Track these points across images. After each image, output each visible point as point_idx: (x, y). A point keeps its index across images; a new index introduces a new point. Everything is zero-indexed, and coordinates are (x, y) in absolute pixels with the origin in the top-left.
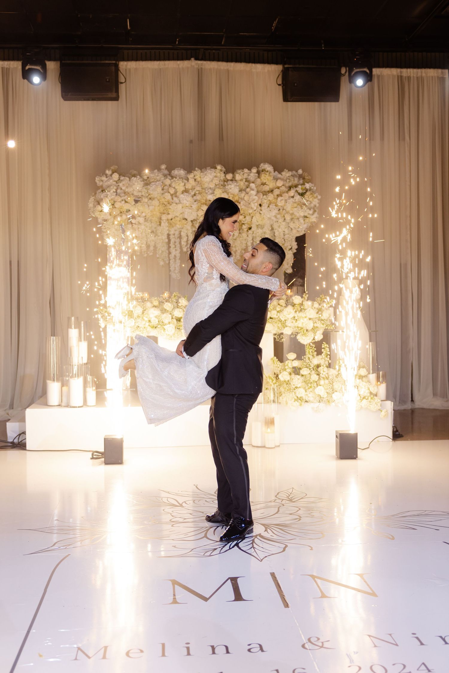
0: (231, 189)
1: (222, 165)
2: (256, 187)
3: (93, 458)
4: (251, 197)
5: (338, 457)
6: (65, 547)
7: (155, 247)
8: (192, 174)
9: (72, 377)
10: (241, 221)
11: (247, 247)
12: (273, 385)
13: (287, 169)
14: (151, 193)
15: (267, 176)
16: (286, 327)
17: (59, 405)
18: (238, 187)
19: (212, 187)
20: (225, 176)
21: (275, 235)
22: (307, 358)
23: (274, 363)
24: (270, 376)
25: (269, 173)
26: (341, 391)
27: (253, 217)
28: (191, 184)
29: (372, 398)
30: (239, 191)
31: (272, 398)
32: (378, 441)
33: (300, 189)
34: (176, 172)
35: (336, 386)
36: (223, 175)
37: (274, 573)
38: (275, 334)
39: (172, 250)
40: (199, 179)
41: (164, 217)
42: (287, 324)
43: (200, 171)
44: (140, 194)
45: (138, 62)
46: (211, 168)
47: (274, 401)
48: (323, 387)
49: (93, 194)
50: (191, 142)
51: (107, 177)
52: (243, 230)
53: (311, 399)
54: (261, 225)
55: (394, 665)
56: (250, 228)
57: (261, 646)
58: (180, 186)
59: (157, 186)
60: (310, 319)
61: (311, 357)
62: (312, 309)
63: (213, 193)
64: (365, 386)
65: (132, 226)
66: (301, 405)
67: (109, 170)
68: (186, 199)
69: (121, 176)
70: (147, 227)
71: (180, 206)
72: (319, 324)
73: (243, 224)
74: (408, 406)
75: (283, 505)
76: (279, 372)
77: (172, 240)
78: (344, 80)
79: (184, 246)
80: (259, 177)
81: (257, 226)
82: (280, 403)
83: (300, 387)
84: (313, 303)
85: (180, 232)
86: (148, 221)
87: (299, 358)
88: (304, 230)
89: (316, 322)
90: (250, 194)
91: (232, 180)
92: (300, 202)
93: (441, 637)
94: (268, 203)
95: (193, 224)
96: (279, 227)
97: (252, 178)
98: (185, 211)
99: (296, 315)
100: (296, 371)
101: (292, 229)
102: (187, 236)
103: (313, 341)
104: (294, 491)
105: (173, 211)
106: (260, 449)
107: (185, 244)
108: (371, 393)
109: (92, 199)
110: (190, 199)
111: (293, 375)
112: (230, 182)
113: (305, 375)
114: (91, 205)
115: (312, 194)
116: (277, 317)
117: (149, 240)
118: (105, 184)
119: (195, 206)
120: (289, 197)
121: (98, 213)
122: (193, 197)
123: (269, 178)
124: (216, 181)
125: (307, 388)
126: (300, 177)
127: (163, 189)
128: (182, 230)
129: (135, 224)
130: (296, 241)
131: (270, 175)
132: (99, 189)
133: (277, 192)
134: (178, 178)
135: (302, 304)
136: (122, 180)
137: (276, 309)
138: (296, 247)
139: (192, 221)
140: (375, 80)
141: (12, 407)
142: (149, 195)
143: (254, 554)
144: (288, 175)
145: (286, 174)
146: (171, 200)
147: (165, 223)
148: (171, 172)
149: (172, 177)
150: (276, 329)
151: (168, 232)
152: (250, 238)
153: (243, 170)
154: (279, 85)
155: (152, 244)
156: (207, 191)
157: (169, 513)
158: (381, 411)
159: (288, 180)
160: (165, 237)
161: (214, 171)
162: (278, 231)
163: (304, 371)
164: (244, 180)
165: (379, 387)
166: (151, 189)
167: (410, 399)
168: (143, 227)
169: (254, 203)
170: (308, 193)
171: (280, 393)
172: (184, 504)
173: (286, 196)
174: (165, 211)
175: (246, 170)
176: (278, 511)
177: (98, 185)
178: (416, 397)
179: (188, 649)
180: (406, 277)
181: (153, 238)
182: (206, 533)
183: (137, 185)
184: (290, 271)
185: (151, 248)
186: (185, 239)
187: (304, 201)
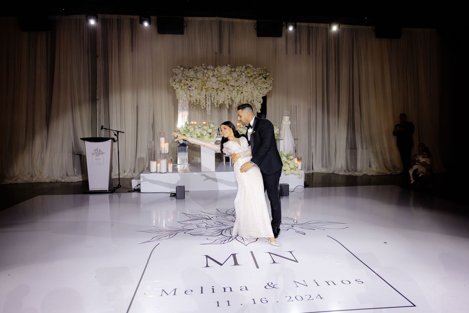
0: (234, 75)
1: (230, 64)
2: (245, 74)
3: (170, 196)
4: (242, 79)
7: (200, 100)
8: (216, 68)
9: (161, 159)
11: (241, 101)
13: (258, 67)
14: (198, 76)
17: (156, 172)
18: (237, 74)
19: (225, 74)
21: (253, 96)
27: (243, 88)
28: (216, 72)
29: (295, 169)
30: (238, 76)
32: (298, 188)
33: (264, 76)
34: (209, 67)
36: (230, 69)
37: (252, 252)
39: (207, 102)
40: (219, 71)
41: (204, 87)
43: (220, 67)
44: (193, 77)
45: (192, 17)
46: (225, 65)
49: (172, 76)
50: (216, 53)
51: (178, 69)
52: (239, 93)
55: (306, 296)
56: (242, 93)
57: (246, 287)
58: (211, 73)
59: (200, 73)
63: (226, 77)
64: (292, 164)
67: (179, 66)
68: (214, 79)
70: (196, 91)
71: (211, 82)
73: (239, 91)
74: (311, 171)
77: (207, 98)
78: (284, 28)
79: (212, 100)
80: (246, 70)
81: (245, 91)
86: (197, 89)
88: (266, 93)
90: (242, 77)
91: (234, 71)
92: (264, 81)
93: (326, 282)
94: (250, 81)
96: (255, 92)
97: (243, 70)
98: (213, 85)
101: (261, 93)
105: (208, 84)
108: (295, 167)
112: (233, 72)
114: (171, 81)
115: (269, 78)
117: (197, 97)
118: (177, 72)
119: (217, 82)
121: (174, 85)
122: (216, 78)
124: (227, 71)
126: (265, 70)
127: (203, 75)
128: (212, 93)
129: (191, 90)
130: (262, 99)
131: (251, 69)
132: (175, 74)
133: (254, 77)
134: (210, 70)
136: (185, 70)
138: (263, 101)
139: (216, 89)
140: (298, 28)
141: (134, 172)
143: (243, 242)
144: (259, 69)
146: (207, 80)
147: (204, 90)
148: (207, 67)
149: (208, 69)
151: (205, 94)
152: (242, 96)
153: (239, 66)
154: (255, 29)
155: (198, 99)
156: (223, 76)
157: (205, 223)
158: (300, 175)
159: (259, 71)
160: (204, 96)
161: (226, 67)
162: (254, 94)
164: (240, 71)
165: (299, 164)
166: (198, 74)
167: (312, 168)
168: (194, 91)
169: (244, 82)
172: (212, 218)
173: (258, 78)
174: (204, 84)
175: (241, 67)
177: (174, 72)
178: (314, 168)
179: (213, 289)
182: (222, 232)
183: (191, 73)
184: (259, 112)
185: (198, 101)
186: (213, 97)
187: (266, 81)
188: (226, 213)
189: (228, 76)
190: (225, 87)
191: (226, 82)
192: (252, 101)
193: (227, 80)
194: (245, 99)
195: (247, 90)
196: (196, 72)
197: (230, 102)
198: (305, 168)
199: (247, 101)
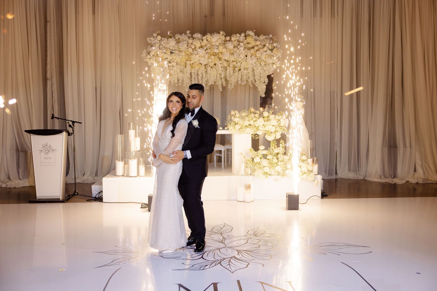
0: (228, 46)
1: (224, 31)
2: (244, 45)
3: (142, 207)
4: (240, 51)
5: (287, 209)
6: (118, 263)
7: (183, 80)
8: (205, 36)
9: (130, 159)
10: (234, 66)
11: (238, 81)
12: (250, 165)
13: (263, 34)
14: (180, 48)
15: (251, 39)
16: (259, 130)
17: (123, 176)
18: (233, 45)
19: (217, 44)
20: (225, 38)
21: (255, 74)
22: (271, 149)
23: (251, 152)
24: (249, 159)
25: (252, 37)
26: (291, 169)
27: (241, 63)
28: (204, 43)
29: (309, 173)
30: (234, 47)
31: (250, 173)
32: (313, 199)
33: (270, 47)
34: (195, 35)
35: (289, 166)
36: (224, 37)
37: (239, 280)
38: (252, 135)
40: (209, 40)
41: (188, 63)
42: (259, 128)
43: (210, 35)
44: (174, 48)
46: (217, 33)
47: (251, 174)
48: (280, 166)
49: (146, 48)
50: (206, 17)
51: (154, 38)
52: (236, 71)
53: (273, 173)
54: (247, 68)
56: (240, 70)
58: (198, 44)
59: (184, 44)
60: (273, 126)
61: (273, 148)
62: (274, 120)
63: (218, 48)
64: (305, 166)
65: (169, 67)
66: (267, 177)
67: (155, 34)
68: (201, 52)
69: (162, 37)
70: (178, 68)
71: (198, 56)
72: (278, 129)
73: (236, 67)
74: (334, 177)
75: (251, 238)
76: (254, 157)
77: (193, 77)
79: (200, 80)
80: (246, 39)
81: (244, 68)
82: (254, 175)
83: (266, 166)
84: (275, 116)
85: (198, 71)
86: (179, 65)
87: (266, 149)
88: (272, 71)
89: (276, 128)
90: (240, 49)
91: (229, 41)
92: (270, 55)
94: (251, 55)
95: (206, 67)
96: (257, 69)
97: (241, 40)
98: (201, 59)
99: (265, 124)
100: (265, 156)
101: (265, 71)
102: (202, 74)
103: (275, 139)
104: (258, 229)
105: (193, 59)
106: (242, 203)
107: (201, 79)
108: (309, 170)
109: (145, 51)
110: (203, 51)
111: (263, 159)
112: (228, 42)
113: (270, 159)
114: (144, 55)
115: (277, 50)
116: (254, 124)
117: (179, 76)
118: (153, 42)
119: (207, 56)
120: (264, 51)
121: (148, 60)
122: (205, 51)
123: (252, 39)
124: (220, 41)
125: (270, 167)
126: (271, 39)
127: (187, 46)
128: (199, 71)
129: (171, 66)
130: (267, 78)
131: (252, 38)
132: (149, 45)
133: (256, 48)
134: (197, 39)
135: (268, 117)
136: (163, 40)
137: (253, 120)
138: (268, 81)
139: (205, 65)
141: (96, 175)
142: (179, 49)
143: (229, 269)
144: (263, 38)
145: (262, 37)
146: (192, 52)
147: (188, 66)
148: (193, 35)
149: (193, 38)
150: (253, 131)
151: (190, 71)
152: (240, 76)
153: (236, 34)
155: (181, 79)
156: (214, 47)
158: (315, 181)
159: (263, 41)
160: (188, 75)
161: (219, 35)
162: (257, 72)
163: (269, 157)
164: (237, 41)
165: (314, 167)
166: (181, 45)
167: (335, 173)
168: (175, 68)
169: (242, 55)
170: (275, 49)
171: (255, 169)
173: (262, 50)
174: (189, 59)
175: (238, 35)
176: (247, 242)
177: (149, 43)
178: (338, 172)
180: (334, 100)
181: (181, 75)
182: (203, 255)
183: (172, 43)
184: (263, 96)
185: (181, 81)
186: (200, 76)
187: (272, 54)
188: (212, 230)
189: (221, 48)
190: (216, 62)
191: (217, 56)
192: (253, 81)
193: (220, 52)
194: (244, 78)
195: (246, 67)
196: (178, 42)
197: (224, 83)
198: (326, 172)
199: (247, 81)
